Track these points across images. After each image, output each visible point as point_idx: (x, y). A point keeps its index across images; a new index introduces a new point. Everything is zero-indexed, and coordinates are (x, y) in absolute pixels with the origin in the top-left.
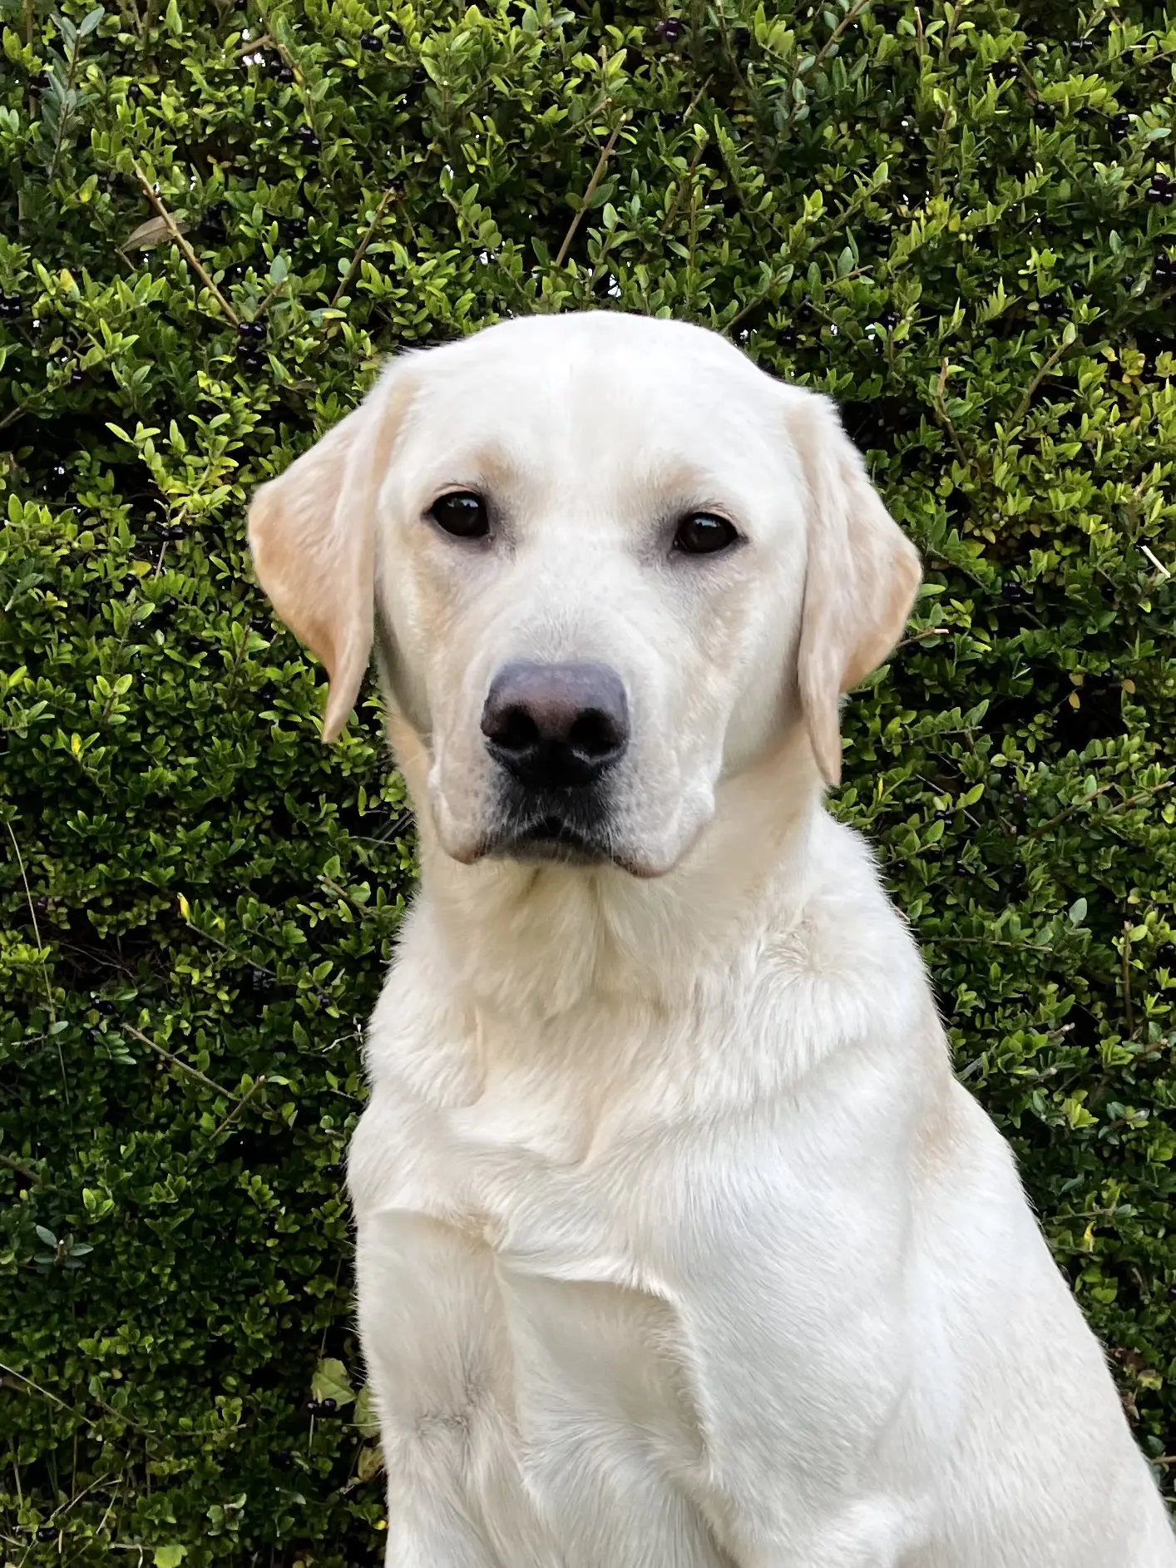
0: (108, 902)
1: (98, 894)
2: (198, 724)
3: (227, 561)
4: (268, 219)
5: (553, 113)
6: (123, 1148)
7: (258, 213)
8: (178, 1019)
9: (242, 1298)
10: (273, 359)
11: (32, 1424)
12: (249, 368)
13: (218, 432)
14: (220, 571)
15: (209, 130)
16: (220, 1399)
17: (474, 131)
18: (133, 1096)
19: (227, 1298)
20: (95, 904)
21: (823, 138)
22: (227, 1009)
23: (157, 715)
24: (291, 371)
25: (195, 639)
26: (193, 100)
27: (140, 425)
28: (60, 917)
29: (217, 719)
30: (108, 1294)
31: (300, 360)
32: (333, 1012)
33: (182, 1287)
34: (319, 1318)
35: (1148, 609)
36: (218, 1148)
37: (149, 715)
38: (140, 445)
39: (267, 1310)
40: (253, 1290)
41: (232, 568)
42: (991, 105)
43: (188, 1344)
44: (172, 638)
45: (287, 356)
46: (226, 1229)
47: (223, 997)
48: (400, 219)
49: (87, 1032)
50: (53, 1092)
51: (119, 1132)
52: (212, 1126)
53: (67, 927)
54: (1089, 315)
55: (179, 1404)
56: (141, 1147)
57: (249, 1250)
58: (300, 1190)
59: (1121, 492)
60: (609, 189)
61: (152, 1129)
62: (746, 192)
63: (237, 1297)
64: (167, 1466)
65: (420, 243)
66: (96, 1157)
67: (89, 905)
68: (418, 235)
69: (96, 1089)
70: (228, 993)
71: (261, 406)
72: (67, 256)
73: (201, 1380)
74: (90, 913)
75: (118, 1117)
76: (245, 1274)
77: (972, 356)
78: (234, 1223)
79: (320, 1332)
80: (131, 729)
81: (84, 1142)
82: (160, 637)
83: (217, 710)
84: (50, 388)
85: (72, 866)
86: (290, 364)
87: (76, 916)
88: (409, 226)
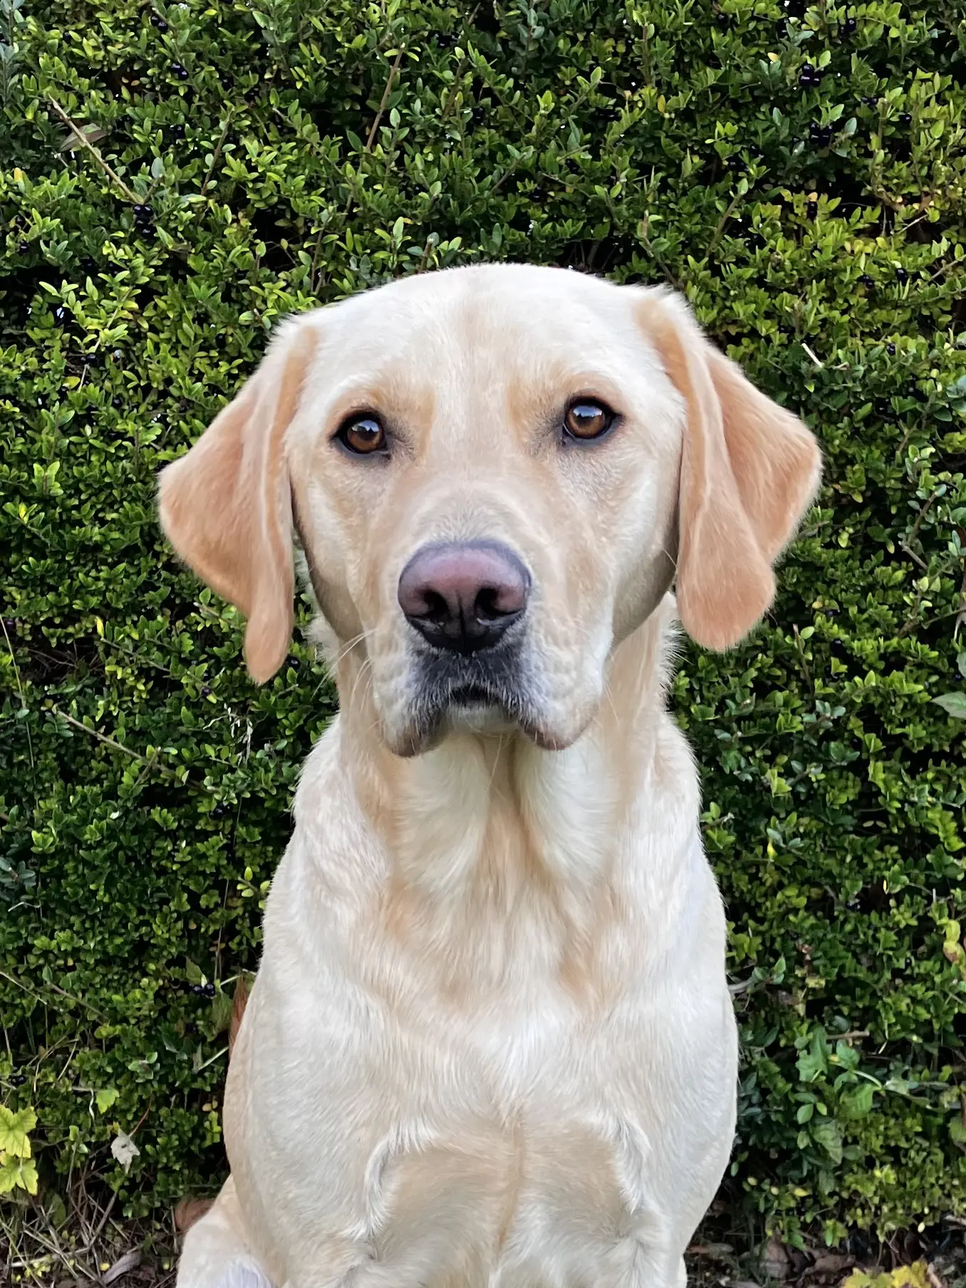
0: (57, 621)
1: (50, 615)
2: (115, 493)
3: (136, 373)
4: (155, 127)
5: (359, 41)
6: (71, 798)
7: (148, 124)
8: (108, 703)
9: (157, 907)
10: (160, 229)
11: (13, 999)
12: (145, 236)
13: (123, 283)
14: (131, 381)
15: (119, 62)
16: (145, 981)
17: (303, 56)
18: (80, 759)
19: (147, 908)
20: (49, 623)
21: (557, 49)
22: (144, 696)
23: (88, 486)
24: (175, 236)
25: (111, 431)
26: (108, 41)
27: (64, 282)
28: (24, 631)
29: (130, 488)
30: (62, 903)
31: (181, 229)
32: (212, 698)
33: (113, 900)
34: (214, 921)
35: (812, 389)
36: (135, 799)
37: (82, 486)
38: (64, 296)
39: (175, 915)
40: (165, 901)
41: (139, 378)
42: (681, 19)
43: (119, 941)
44: (96, 430)
45: (172, 225)
46: (144, 856)
47: (141, 687)
48: (254, 120)
49: (42, 714)
50: (22, 757)
51: (69, 785)
52: (131, 782)
53: (29, 638)
54: (759, 172)
55: (115, 984)
56: (84, 798)
57: (162, 871)
58: (198, 827)
59: (788, 302)
60: (399, 95)
61: (93, 782)
62: (501, 92)
63: (151, 905)
64: (105, 1031)
65: (270, 137)
66: (53, 804)
67: (44, 623)
68: (269, 131)
69: (52, 755)
70: (145, 684)
71: (154, 262)
72: (18, 158)
73: (131, 966)
74: (44, 629)
75: (69, 776)
76: (159, 890)
77: (676, 204)
78: (149, 852)
79: (216, 932)
80: (70, 496)
81: (45, 794)
82: (88, 430)
83: (129, 481)
84: (8, 254)
85: (33, 595)
86: (173, 232)
87: (35, 630)
88: (262, 124)
